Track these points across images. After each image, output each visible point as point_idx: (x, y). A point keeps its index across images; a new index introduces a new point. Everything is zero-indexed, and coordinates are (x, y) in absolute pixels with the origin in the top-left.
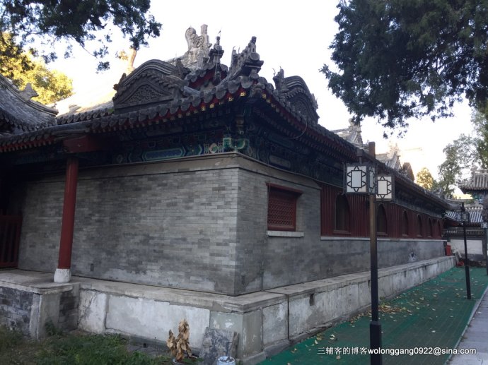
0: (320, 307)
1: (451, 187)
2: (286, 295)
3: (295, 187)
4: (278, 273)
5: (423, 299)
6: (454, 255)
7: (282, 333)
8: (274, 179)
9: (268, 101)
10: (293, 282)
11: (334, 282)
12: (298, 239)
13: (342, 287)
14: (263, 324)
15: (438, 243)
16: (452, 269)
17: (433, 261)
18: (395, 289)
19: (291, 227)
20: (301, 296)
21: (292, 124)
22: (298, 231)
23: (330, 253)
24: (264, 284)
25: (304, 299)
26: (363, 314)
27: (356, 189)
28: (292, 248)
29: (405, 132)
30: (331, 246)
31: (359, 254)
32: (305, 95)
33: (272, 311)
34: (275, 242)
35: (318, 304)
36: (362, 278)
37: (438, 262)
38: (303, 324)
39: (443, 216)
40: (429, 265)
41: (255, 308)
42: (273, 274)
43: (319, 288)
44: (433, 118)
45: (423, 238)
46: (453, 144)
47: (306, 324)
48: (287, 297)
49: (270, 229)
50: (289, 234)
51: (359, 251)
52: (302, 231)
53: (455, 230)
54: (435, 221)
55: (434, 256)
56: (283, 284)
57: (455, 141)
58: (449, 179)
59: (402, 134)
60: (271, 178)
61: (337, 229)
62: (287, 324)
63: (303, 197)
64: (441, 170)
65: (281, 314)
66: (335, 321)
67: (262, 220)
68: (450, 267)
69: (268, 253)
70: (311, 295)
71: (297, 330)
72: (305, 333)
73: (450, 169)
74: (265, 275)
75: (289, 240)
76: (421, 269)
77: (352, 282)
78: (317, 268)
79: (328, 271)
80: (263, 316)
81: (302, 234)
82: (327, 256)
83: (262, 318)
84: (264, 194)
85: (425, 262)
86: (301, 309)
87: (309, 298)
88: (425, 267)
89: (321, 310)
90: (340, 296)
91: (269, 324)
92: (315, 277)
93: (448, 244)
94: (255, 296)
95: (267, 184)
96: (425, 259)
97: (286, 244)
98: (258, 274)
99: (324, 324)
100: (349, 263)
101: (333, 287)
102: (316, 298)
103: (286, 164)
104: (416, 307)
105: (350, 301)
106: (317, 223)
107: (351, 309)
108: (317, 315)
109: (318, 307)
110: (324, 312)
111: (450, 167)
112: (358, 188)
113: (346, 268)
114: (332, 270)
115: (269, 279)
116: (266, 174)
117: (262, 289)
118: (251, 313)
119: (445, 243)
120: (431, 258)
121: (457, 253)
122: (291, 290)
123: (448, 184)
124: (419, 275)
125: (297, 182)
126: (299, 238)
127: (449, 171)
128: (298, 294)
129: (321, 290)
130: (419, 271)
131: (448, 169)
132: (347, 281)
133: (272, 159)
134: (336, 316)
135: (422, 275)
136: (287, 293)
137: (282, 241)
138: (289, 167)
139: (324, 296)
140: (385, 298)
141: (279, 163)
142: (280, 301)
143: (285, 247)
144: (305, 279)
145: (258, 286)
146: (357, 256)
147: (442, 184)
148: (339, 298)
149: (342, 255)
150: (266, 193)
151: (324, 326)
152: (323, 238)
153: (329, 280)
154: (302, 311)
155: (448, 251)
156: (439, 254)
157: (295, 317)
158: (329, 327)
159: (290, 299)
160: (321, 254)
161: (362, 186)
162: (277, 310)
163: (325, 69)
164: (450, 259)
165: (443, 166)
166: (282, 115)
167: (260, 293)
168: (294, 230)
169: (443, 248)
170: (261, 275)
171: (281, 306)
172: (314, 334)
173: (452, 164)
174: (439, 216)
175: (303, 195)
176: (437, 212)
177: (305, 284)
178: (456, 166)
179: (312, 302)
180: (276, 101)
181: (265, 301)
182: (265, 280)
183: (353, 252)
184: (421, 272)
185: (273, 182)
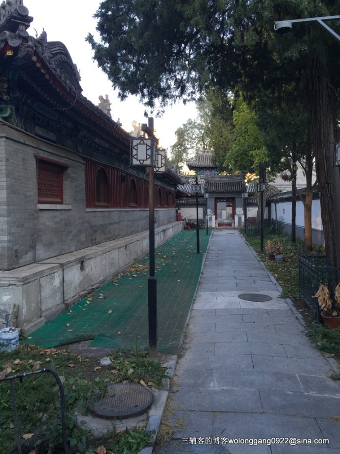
0: (89, 272)
1: (180, 164)
2: (61, 264)
3: (62, 161)
4: (49, 245)
5: (165, 257)
6: (183, 220)
7: (58, 299)
8: (42, 151)
9: (38, 65)
10: (63, 252)
11: (99, 249)
12: (66, 212)
13: (106, 253)
14: (40, 293)
15: (172, 211)
16: (181, 232)
17: (170, 226)
18: (144, 250)
19: (59, 200)
20: (74, 263)
21: (61, 94)
22: (65, 204)
23: (94, 224)
24: (37, 257)
25: (76, 266)
26: (122, 274)
27: (142, 162)
28: (61, 220)
29: (163, 112)
30: (94, 217)
31: (117, 223)
32: (69, 64)
33: (48, 280)
34: (45, 214)
35: (87, 270)
36: (121, 244)
37: (173, 227)
38: (75, 288)
39: (176, 189)
40: (167, 229)
41: (33, 279)
42: (45, 246)
43: (88, 255)
44: (185, 102)
45: (162, 207)
46: (182, 127)
47: (78, 288)
48: (62, 266)
49: (40, 202)
50: (58, 207)
51: (117, 221)
52: (69, 204)
53: (184, 200)
54: (170, 193)
55: (169, 222)
56: (54, 255)
57: (184, 125)
58: (179, 158)
59: (160, 114)
60: (39, 151)
61: (98, 201)
62: (62, 290)
63: (69, 171)
64: (173, 149)
65: (57, 281)
66: (101, 282)
67: (32, 193)
68: (180, 231)
69: (39, 226)
70: (82, 262)
71: (71, 294)
72: (78, 296)
73: (180, 149)
74: (37, 247)
75: (58, 213)
76: (162, 233)
77: (113, 248)
78: (83, 238)
79: (92, 240)
80: (40, 285)
81: (70, 207)
82: (91, 227)
83: (40, 288)
84: (33, 166)
85: (164, 228)
86: (74, 276)
87: (79, 265)
88: (164, 231)
89: (90, 274)
90: (104, 261)
91: (46, 292)
92: (81, 246)
93: (179, 211)
94: (30, 268)
95: (36, 157)
96: (163, 225)
97: (55, 217)
98: (30, 247)
99: (92, 286)
100: (109, 232)
101: (99, 253)
102: (85, 264)
103: (51, 136)
104: (162, 264)
105: (112, 264)
106: (83, 195)
107: (113, 270)
108: (87, 278)
109: (87, 271)
110: (92, 276)
111: (180, 147)
112: (144, 160)
113: (106, 236)
114: (95, 239)
115: (41, 252)
116: (33, 145)
117: (35, 261)
118: (30, 284)
119: (177, 211)
120: (168, 224)
121: (185, 219)
122: (64, 259)
123: (178, 162)
124: (161, 238)
125: (64, 156)
126: (67, 210)
127: (179, 150)
128: (70, 262)
129: (90, 257)
130: (161, 235)
131: (178, 149)
132: (110, 247)
133: (38, 130)
134: (102, 278)
135: (162, 238)
136: (61, 262)
137: (51, 213)
138: (55, 139)
139: (92, 262)
140: (137, 259)
141: (44, 135)
142: (56, 270)
143: (55, 220)
144: (73, 248)
145: (31, 259)
146: (115, 225)
147: (173, 162)
148: (104, 263)
149: (103, 225)
150: (35, 166)
151: (92, 287)
152: (88, 210)
153: (94, 247)
154: (74, 277)
155: (178, 218)
156: (173, 220)
157: (68, 283)
158: (97, 288)
159: (64, 267)
160: (86, 225)
161: (147, 159)
162: (53, 278)
163: (90, 39)
164: (181, 223)
165: (175, 146)
166: (51, 82)
167: (34, 264)
168: (61, 203)
169: (175, 215)
170: (33, 247)
171: (56, 274)
172: (85, 296)
173: (181, 145)
174: (173, 189)
175: (69, 169)
176: (172, 186)
177: (74, 252)
178: (184, 146)
179: (82, 268)
180: (47, 66)
181: (42, 272)
182: (38, 253)
183: (112, 222)
184: (162, 235)
185: (42, 154)
